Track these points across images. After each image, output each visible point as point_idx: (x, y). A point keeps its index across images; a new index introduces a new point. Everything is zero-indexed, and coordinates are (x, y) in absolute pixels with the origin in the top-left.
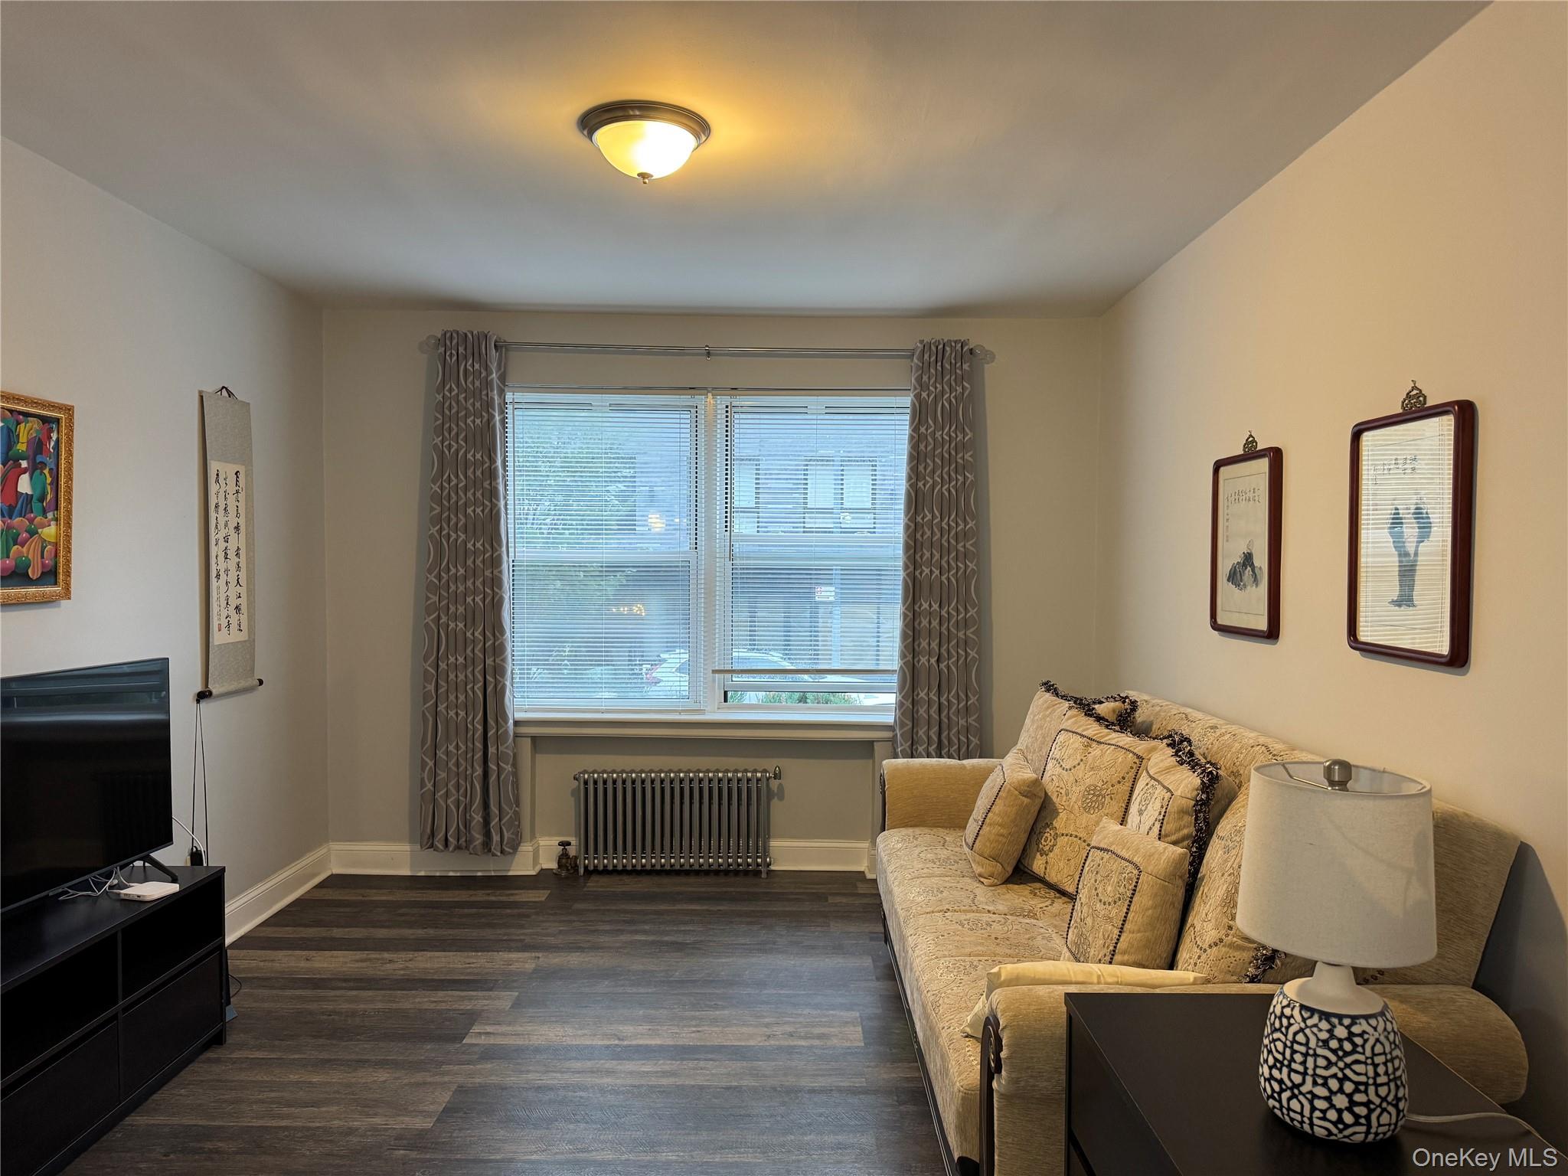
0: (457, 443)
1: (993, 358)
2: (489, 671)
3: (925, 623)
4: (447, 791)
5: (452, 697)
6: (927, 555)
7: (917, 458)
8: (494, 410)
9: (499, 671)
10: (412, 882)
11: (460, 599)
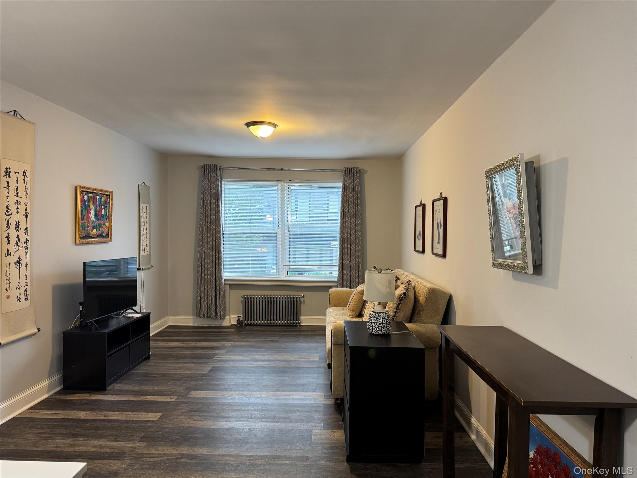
0: (208, 197)
1: (367, 172)
2: (217, 264)
3: (346, 250)
4: (204, 300)
5: (206, 272)
6: (347, 230)
7: (344, 202)
8: (219, 187)
9: (220, 264)
10: (193, 327)
11: (208, 243)
